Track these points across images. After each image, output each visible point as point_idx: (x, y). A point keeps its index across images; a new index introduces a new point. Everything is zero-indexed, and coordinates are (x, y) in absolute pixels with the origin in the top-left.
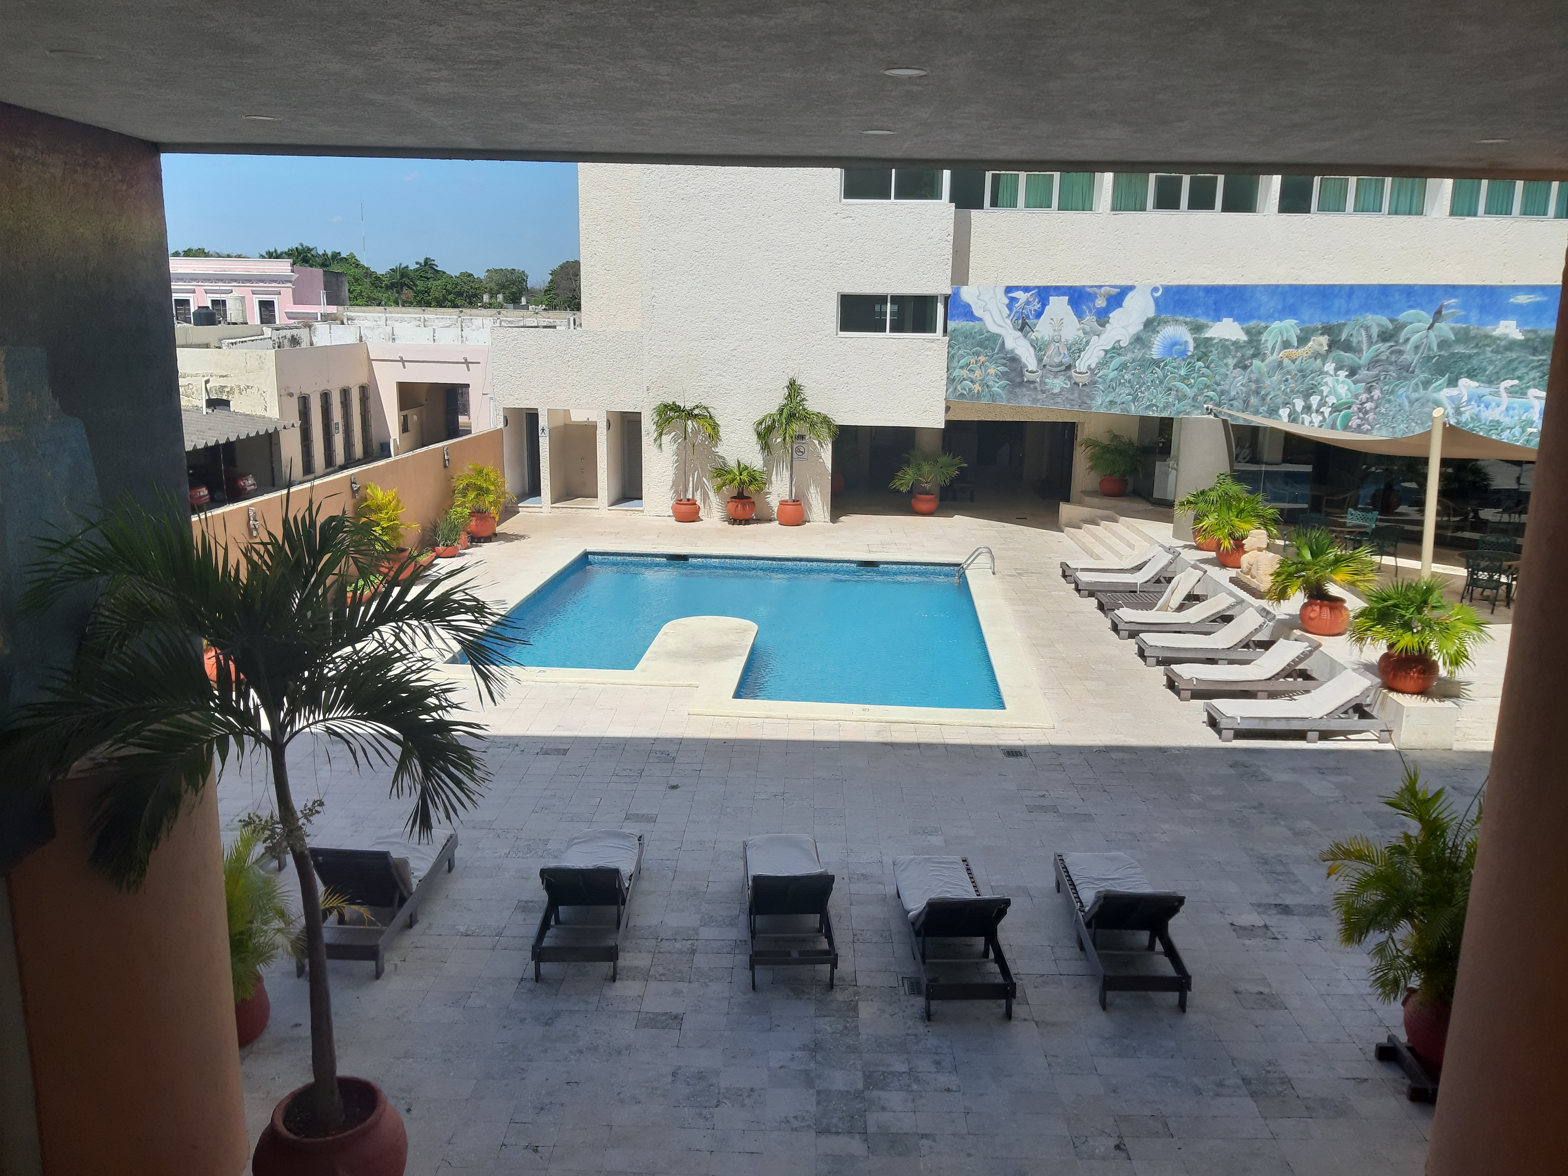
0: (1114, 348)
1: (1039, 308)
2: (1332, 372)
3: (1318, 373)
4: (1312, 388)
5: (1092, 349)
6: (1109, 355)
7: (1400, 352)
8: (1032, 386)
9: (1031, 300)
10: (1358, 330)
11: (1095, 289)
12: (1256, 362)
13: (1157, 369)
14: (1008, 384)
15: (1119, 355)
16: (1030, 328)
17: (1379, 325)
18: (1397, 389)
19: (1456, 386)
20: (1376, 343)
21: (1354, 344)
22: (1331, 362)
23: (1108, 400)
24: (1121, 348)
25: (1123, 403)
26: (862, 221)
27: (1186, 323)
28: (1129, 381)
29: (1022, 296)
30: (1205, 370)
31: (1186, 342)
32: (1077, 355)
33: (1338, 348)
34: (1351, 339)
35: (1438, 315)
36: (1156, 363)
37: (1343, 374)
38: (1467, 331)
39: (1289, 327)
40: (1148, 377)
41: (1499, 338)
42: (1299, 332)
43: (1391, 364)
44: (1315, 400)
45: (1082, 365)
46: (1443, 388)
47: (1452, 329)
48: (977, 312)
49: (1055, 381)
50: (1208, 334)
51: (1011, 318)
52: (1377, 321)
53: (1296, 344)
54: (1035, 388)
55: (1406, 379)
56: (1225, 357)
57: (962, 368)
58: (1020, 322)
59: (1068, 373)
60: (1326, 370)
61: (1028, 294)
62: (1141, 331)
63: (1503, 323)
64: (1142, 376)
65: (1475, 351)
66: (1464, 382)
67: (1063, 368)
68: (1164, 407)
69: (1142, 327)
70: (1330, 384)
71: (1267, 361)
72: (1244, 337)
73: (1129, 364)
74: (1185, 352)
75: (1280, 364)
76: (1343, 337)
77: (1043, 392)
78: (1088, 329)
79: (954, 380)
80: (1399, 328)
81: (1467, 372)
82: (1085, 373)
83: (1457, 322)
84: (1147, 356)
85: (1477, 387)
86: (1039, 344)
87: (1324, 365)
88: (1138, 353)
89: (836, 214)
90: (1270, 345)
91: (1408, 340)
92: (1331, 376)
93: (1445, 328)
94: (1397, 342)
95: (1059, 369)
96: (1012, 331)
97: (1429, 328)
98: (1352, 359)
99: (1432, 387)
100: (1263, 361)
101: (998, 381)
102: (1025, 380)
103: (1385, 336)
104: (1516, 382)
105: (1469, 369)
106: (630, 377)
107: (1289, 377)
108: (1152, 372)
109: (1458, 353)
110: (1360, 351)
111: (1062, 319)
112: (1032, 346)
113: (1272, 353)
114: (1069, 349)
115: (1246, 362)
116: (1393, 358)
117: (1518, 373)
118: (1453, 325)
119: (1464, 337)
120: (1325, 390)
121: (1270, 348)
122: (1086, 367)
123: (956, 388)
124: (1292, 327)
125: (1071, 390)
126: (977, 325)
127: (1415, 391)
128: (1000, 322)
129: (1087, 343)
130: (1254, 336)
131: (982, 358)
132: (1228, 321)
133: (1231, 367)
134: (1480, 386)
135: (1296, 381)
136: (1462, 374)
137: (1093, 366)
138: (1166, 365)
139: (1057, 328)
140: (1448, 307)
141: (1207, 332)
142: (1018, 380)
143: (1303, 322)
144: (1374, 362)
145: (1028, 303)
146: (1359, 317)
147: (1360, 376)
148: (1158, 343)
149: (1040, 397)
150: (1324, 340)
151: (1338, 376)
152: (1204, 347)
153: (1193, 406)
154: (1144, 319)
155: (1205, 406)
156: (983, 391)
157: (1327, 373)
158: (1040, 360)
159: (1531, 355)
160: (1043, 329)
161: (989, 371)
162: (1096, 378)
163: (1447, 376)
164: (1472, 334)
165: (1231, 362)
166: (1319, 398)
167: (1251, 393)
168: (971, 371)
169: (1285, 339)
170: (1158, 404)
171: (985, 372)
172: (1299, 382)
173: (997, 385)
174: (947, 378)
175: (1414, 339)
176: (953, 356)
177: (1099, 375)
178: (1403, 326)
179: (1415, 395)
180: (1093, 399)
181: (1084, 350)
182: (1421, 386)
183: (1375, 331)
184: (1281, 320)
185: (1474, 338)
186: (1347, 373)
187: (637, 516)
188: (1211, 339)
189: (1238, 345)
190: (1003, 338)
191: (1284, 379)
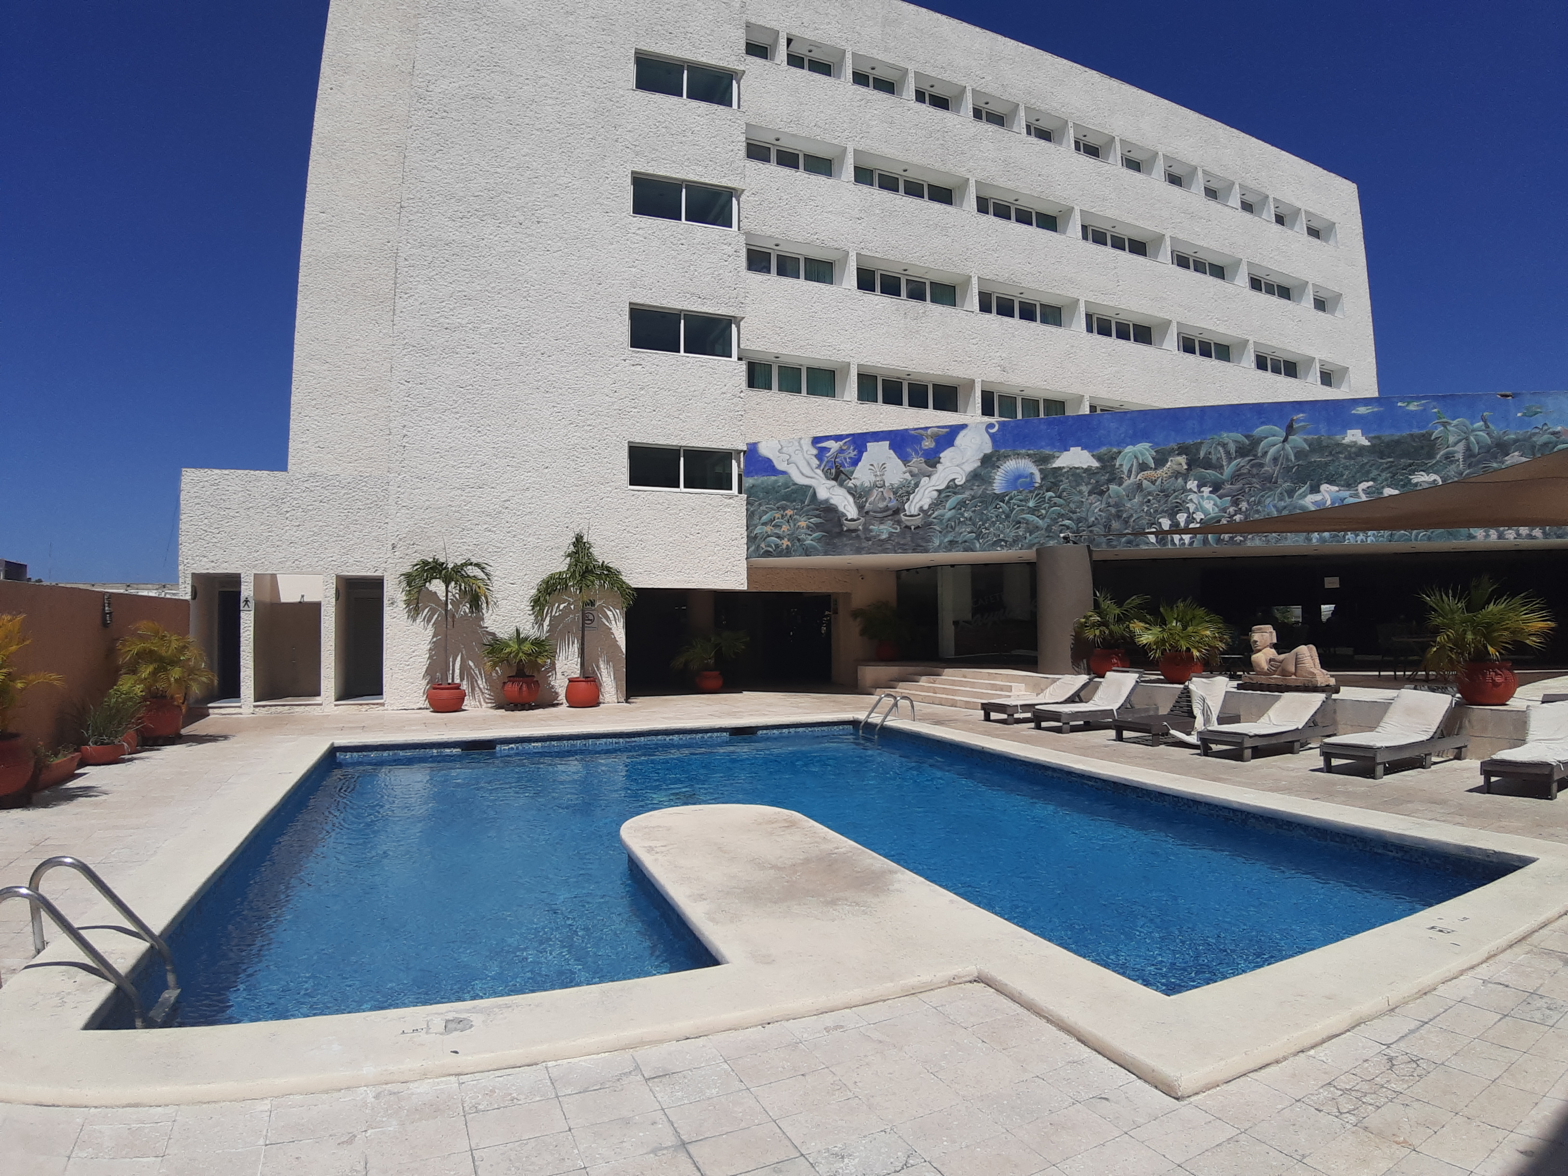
0: (948, 487)
1: (855, 455)
2: (1195, 490)
3: (1181, 491)
4: (1177, 507)
5: (922, 491)
6: (943, 495)
7: (1261, 465)
8: (854, 534)
9: (844, 448)
10: (1216, 448)
11: (920, 431)
12: (1113, 487)
13: (1001, 504)
14: (823, 536)
15: (955, 493)
16: (846, 475)
17: (1235, 441)
18: (1263, 499)
19: (1319, 492)
20: (1235, 459)
21: (1214, 461)
22: (1192, 479)
23: (946, 540)
24: (957, 486)
25: (965, 542)
26: (653, 370)
27: (1029, 456)
28: (970, 519)
29: (834, 446)
30: (1057, 500)
31: (1032, 474)
32: (905, 498)
33: (1199, 466)
34: (1210, 457)
35: (1290, 430)
36: (1001, 498)
37: (1206, 490)
38: (1319, 441)
39: (1144, 450)
40: (991, 513)
41: (1348, 446)
42: (1155, 454)
43: (1253, 476)
44: (1182, 518)
45: (912, 507)
46: (1307, 495)
47: (1305, 440)
48: (780, 466)
49: (882, 527)
50: (1057, 464)
51: (822, 468)
52: (1232, 438)
53: (1153, 466)
54: (858, 536)
55: (1270, 489)
56: (1078, 485)
57: (764, 524)
58: (833, 471)
59: (897, 518)
60: (1188, 487)
61: (841, 443)
62: (979, 467)
63: (1350, 432)
64: (985, 512)
65: (1330, 458)
66: (1324, 487)
67: (890, 512)
68: (1014, 541)
69: (979, 464)
70: (1195, 501)
71: (1125, 484)
72: (1095, 464)
73: (967, 502)
74: (1032, 482)
75: (1139, 486)
76: (1202, 454)
77: (868, 539)
78: (916, 470)
79: (756, 537)
80: (1256, 442)
81: (1325, 479)
82: (916, 516)
83: (1309, 434)
84: (988, 492)
85: (1338, 491)
86: (859, 491)
87: (1186, 483)
88: (978, 490)
89: (625, 360)
90: (1125, 469)
91: (1266, 453)
92: (1195, 492)
93: (1297, 439)
94: (1255, 456)
95: (885, 514)
96: (824, 480)
97: (1284, 441)
98: (1214, 474)
99: (1297, 494)
100: (1120, 485)
101: (810, 533)
102: (845, 529)
103: (1242, 452)
104: (1371, 483)
105: (1328, 475)
106: (370, 532)
107: (1150, 498)
108: (996, 507)
109: (1315, 461)
110: (1221, 467)
111: (884, 464)
112: (850, 493)
113: (1129, 477)
114: (895, 493)
115: (1102, 488)
116: (1255, 471)
117: (1372, 475)
118: (1305, 437)
119: (1317, 447)
120: (1192, 507)
121: (1126, 472)
122: (917, 509)
123: (759, 546)
124: (1147, 450)
125: (902, 534)
126: (781, 479)
127: (1281, 500)
128: (811, 474)
129: (917, 485)
130: (1107, 463)
131: (789, 512)
132: (1075, 450)
133: (1086, 494)
134: (1340, 490)
135: (1159, 502)
136: (1321, 480)
137: (926, 507)
138: (1011, 499)
139: (878, 473)
140: (1298, 421)
141: (1054, 462)
142: (837, 530)
143: (1157, 444)
144: (1236, 476)
145: (841, 451)
146: (1215, 436)
147: (1225, 491)
148: (1000, 478)
149: (864, 545)
150: (1182, 459)
151: (1203, 492)
152: (1053, 478)
153: (1047, 537)
154: (982, 455)
155: (1062, 535)
156: (793, 545)
157: (1191, 490)
158: (860, 508)
159: (1379, 458)
160: (862, 475)
161: (799, 524)
162: (931, 519)
163: (1308, 483)
164: (1324, 444)
165: (1085, 489)
166: (1186, 515)
167: (1111, 517)
168: (775, 526)
169: (1141, 462)
170: (1006, 539)
171: (795, 525)
172: (1162, 502)
173: (810, 538)
174: (748, 537)
175: (1272, 451)
176: (753, 512)
177: (934, 516)
178: (1260, 440)
179: (1283, 504)
180: (929, 541)
181: (914, 492)
182: (1285, 494)
183: (1232, 447)
184: (1134, 445)
185: (1327, 446)
186: (1211, 489)
187: (376, 711)
188: (1060, 468)
189: (1092, 472)
190: (814, 489)
191: (1145, 500)
